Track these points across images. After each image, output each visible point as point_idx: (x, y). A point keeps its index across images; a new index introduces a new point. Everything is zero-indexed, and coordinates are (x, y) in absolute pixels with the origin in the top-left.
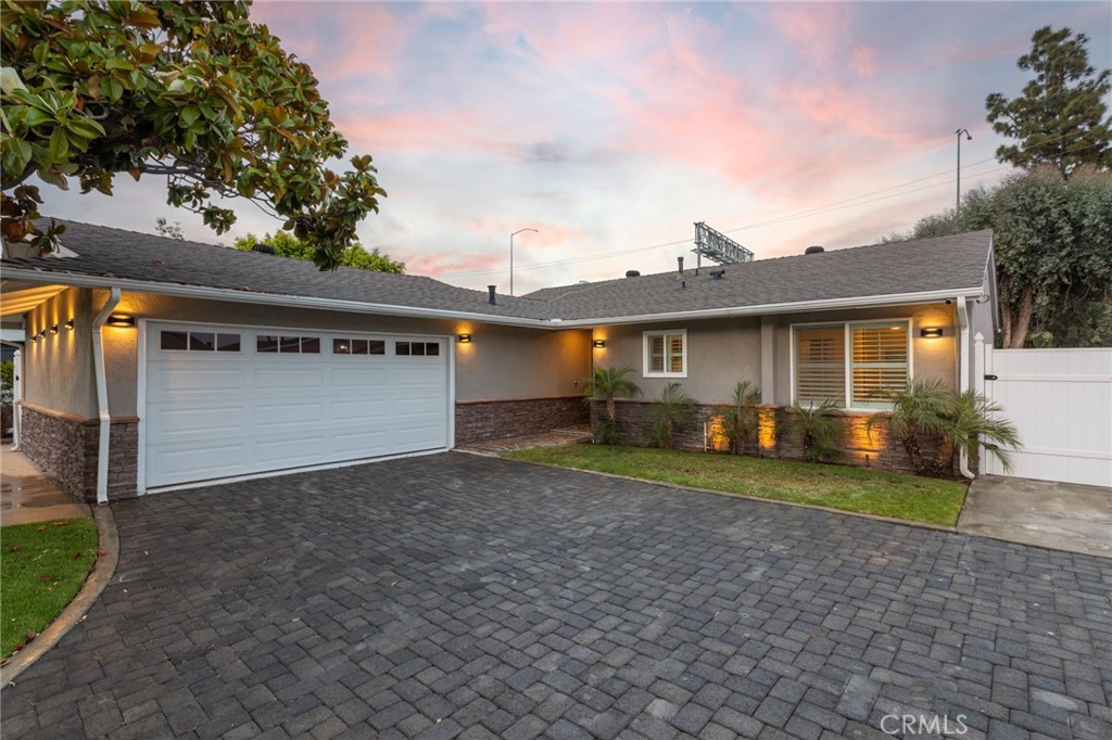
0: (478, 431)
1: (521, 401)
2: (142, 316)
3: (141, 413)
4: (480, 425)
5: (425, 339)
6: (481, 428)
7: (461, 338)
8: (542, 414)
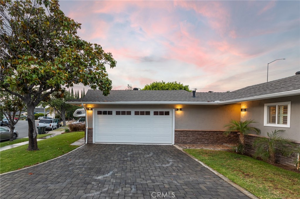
0: (184, 140)
1: (206, 131)
2: (93, 108)
3: (93, 127)
4: (185, 138)
5: (164, 110)
6: (185, 139)
7: (177, 110)
8: (218, 137)
